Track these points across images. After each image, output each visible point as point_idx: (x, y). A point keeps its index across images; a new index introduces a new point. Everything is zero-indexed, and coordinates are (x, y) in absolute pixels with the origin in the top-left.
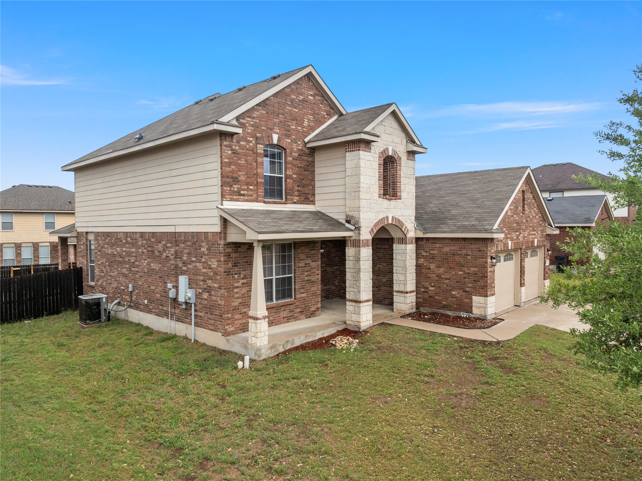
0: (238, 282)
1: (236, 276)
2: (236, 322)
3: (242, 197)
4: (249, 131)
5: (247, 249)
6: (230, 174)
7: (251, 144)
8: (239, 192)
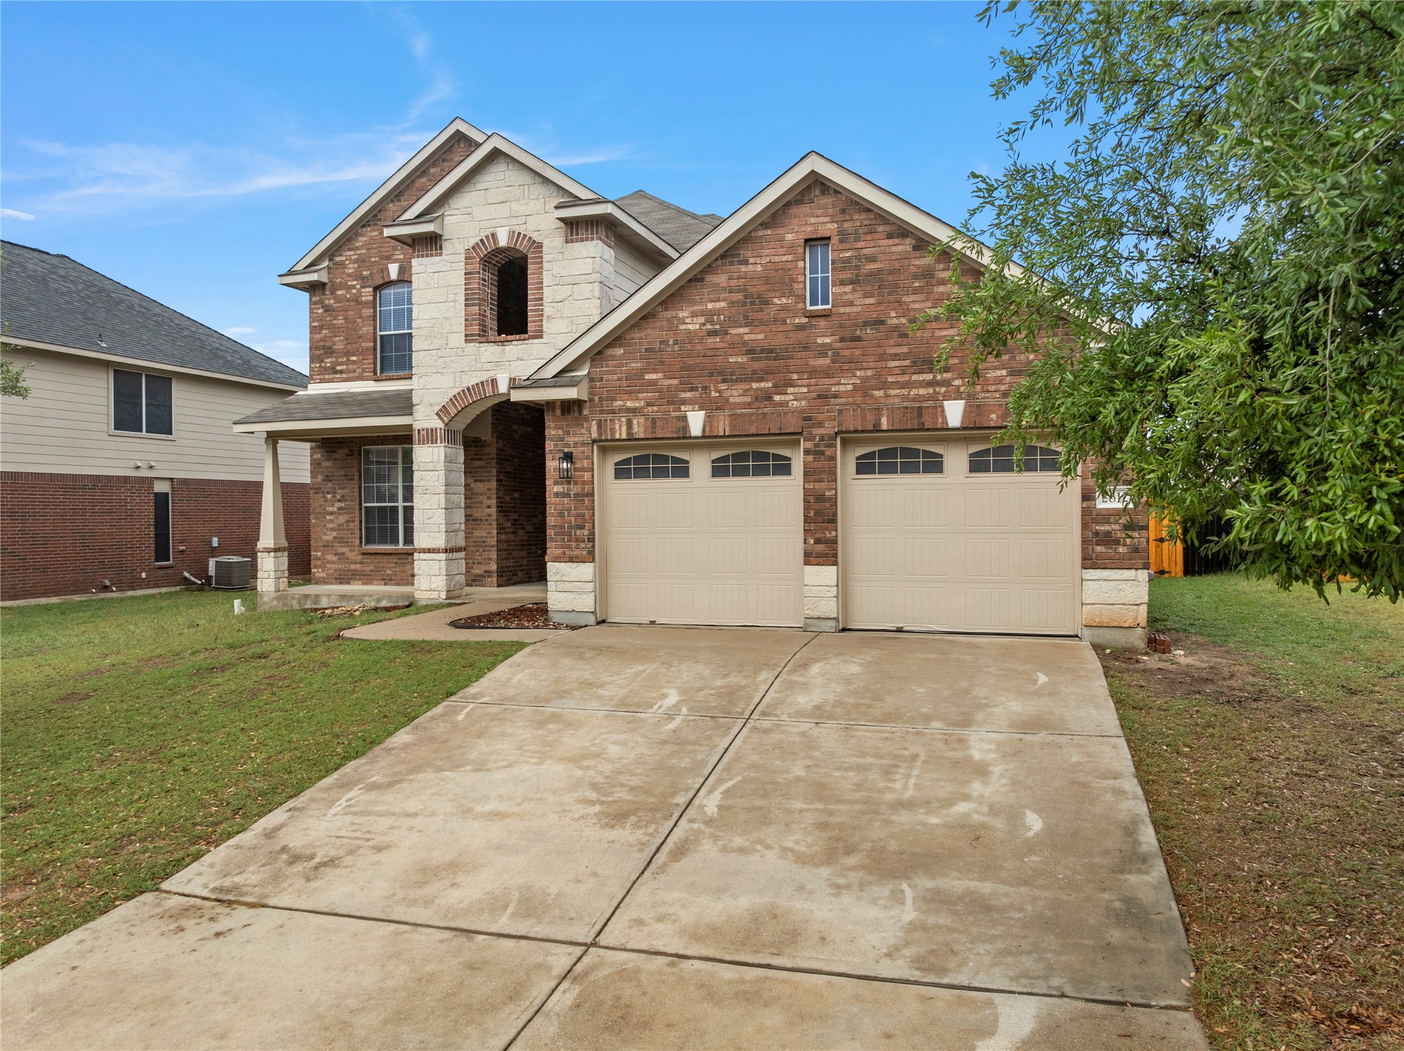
0: (333, 505)
1: (329, 496)
2: (328, 566)
3: (338, 376)
4: (350, 271)
5: (347, 455)
6: (321, 344)
7: (354, 291)
8: (334, 368)
